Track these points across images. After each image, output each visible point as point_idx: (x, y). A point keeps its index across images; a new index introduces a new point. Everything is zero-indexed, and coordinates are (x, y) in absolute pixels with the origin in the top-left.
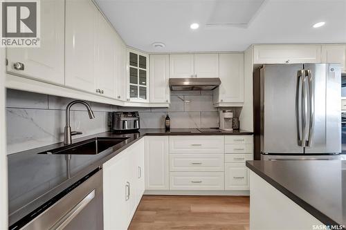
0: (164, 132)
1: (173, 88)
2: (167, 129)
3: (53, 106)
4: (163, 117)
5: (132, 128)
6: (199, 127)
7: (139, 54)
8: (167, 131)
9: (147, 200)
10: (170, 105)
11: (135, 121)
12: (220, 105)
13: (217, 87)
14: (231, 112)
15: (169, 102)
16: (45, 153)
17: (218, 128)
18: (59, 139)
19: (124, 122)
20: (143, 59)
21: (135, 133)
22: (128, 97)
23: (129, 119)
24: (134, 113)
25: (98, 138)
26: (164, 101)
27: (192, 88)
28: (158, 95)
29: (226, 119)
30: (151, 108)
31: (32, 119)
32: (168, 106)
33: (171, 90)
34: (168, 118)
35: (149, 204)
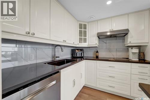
0: (95, 58)
1: (100, 37)
2: (97, 57)
3: (51, 47)
4: (95, 51)
5: (80, 56)
6: (115, 57)
7: (83, 23)
8: (97, 58)
9: (85, 89)
10: (99, 46)
11: (82, 53)
12: (129, 45)
13: (127, 34)
14: (137, 49)
15: (97, 44)
16: (46, 63)
17: (128, 58)
18: (53, 59)
19: (77, 53)
20: (85, 25)
21: (82, 58)
22: (78, 43)
23: (79, 52)
24: (81, 49)
25: (66, 59)
26: (94, 44)
27: (111, 36)
28: (92, 41)
29: (134, 53)
30: (89, 47)
31: (44, 52)
32: (97, 46)
33: (99, 38)
34: (97, 52)
35: (86, 91)
